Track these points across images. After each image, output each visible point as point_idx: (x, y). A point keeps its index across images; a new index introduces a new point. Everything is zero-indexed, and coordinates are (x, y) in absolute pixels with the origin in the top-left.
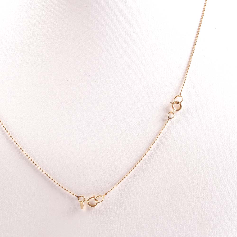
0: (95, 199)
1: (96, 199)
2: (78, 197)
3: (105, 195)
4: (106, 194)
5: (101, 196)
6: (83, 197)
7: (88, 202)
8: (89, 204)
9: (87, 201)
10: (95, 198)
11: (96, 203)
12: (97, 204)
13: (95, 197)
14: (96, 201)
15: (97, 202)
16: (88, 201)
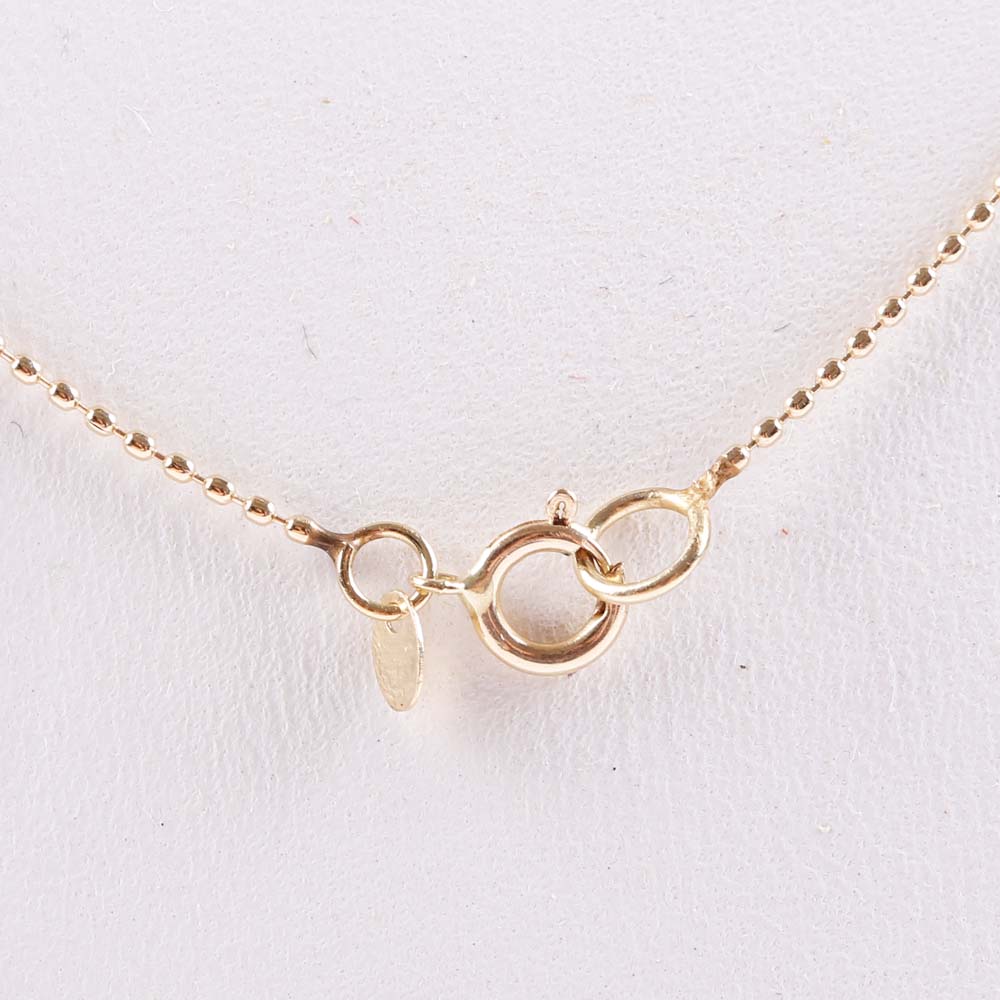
0: (573, 548)
1: (592, 538)
2: (327, 542)
3: (710, 481)
4: (727, 468)
5: (667, 497)
6: (401, 542)
7: (478, 601)
8: (496, 630)
9: (460, 586)
10: (575, 537)
11: (602, 607)
12: (615, 609)
13: (578, 525)
14: (590, 579)
15: (607, 590)
16: (479, 581)
